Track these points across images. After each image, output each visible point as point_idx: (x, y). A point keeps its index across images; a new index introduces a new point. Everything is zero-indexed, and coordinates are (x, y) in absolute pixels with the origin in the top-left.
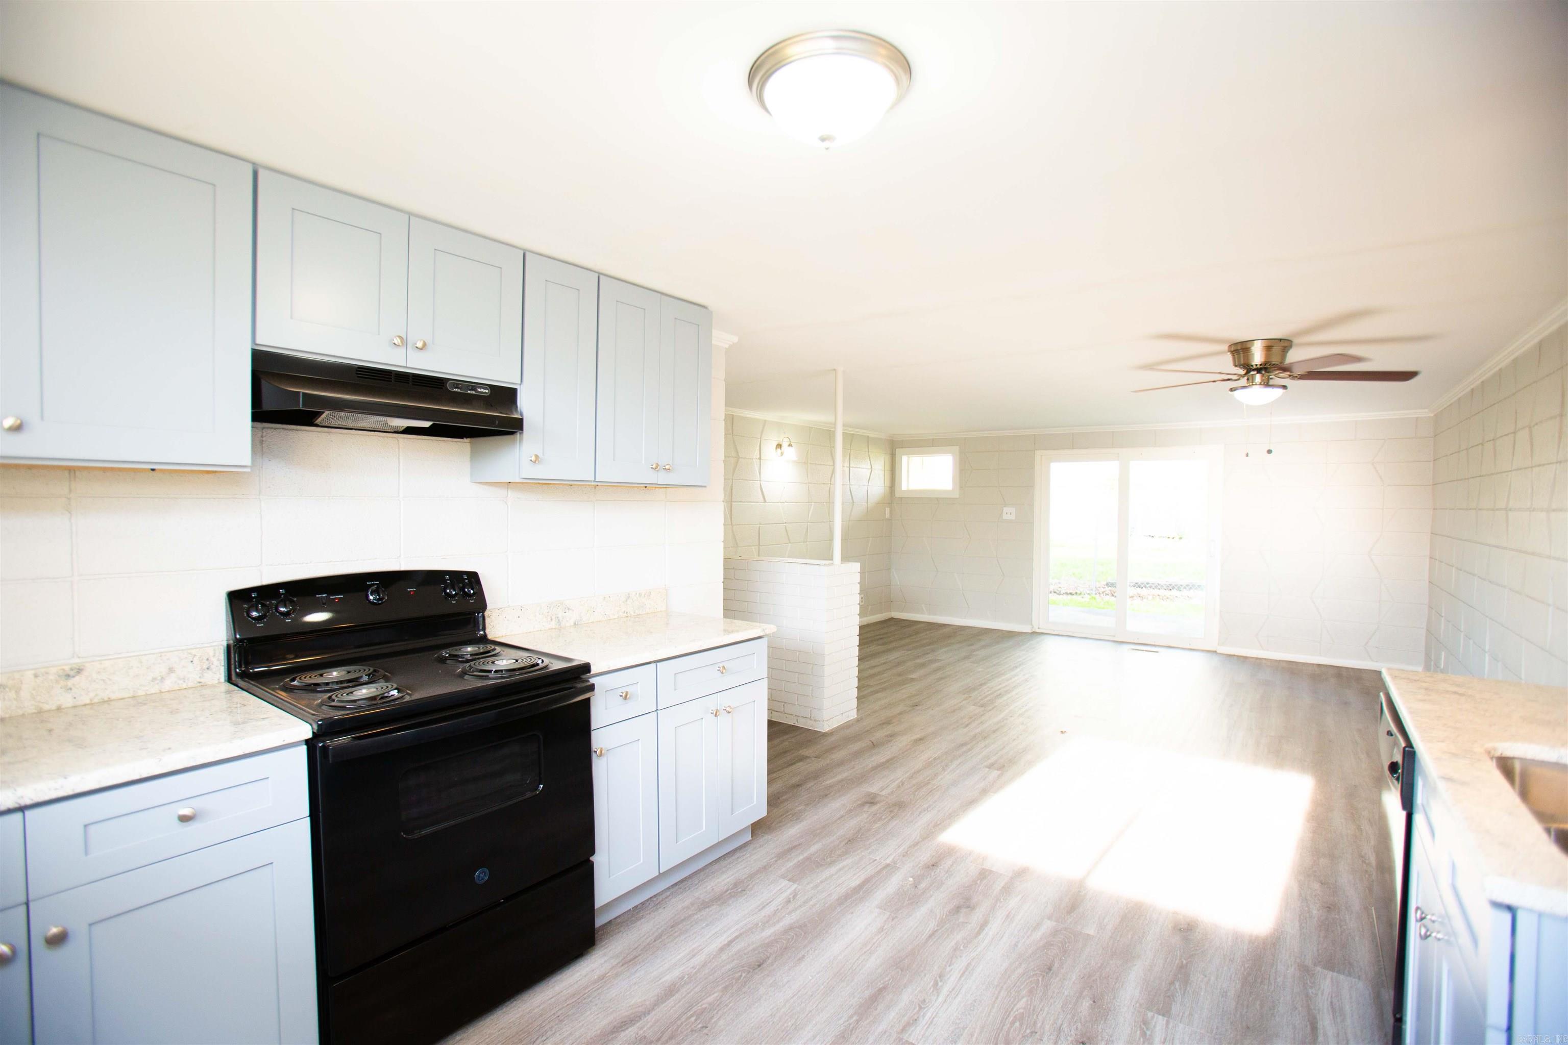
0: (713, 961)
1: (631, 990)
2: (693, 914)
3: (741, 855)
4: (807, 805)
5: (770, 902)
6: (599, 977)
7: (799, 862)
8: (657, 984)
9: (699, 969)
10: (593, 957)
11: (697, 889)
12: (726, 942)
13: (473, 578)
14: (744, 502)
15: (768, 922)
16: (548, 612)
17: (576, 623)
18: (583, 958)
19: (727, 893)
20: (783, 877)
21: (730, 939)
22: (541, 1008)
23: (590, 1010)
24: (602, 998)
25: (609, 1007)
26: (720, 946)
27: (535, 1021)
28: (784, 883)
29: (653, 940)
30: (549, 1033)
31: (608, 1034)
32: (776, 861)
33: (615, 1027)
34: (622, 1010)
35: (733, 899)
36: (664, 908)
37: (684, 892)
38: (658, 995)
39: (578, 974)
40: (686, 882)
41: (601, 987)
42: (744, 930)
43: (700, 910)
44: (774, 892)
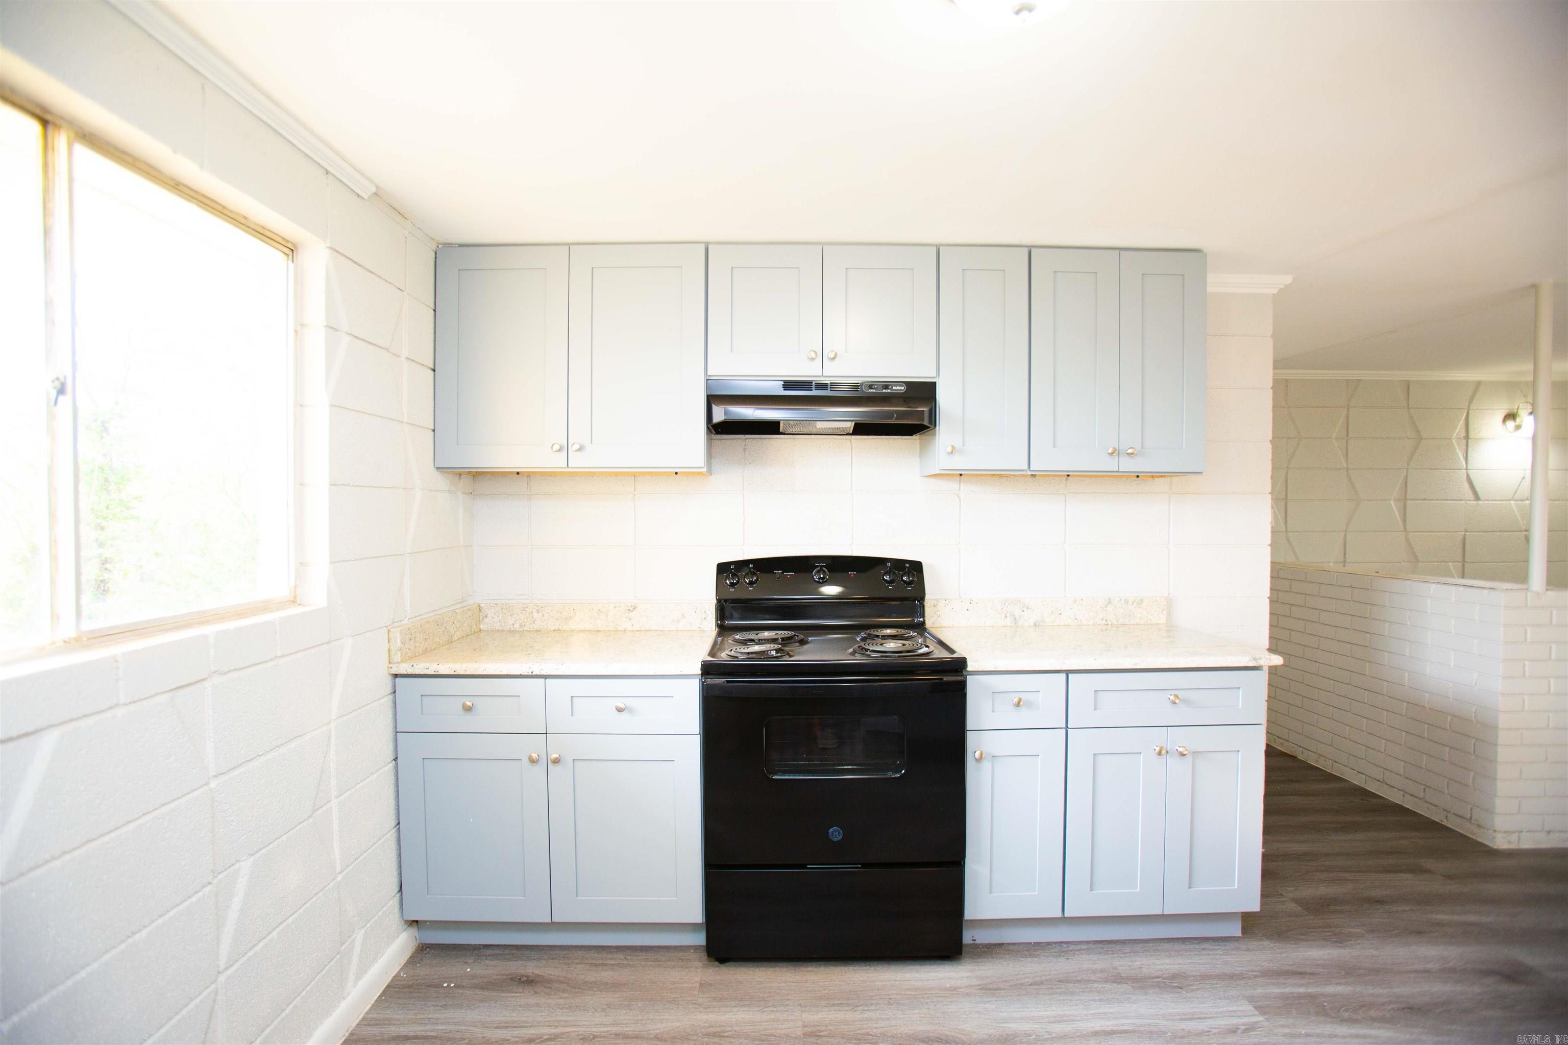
0: (1077, 1039)
1: (969, 1016)
2: (1095, 981)
3: (1212, 947)
4: (1372, 931)
5: (1204, 1018)
6: (951, 987)
7: (1292, 993)
8: (998, 1025)
9: (1053, 1038)
10: (961, 967)
11: (1121, 957)
12: (1107, 1029)
13: (916, 567)
14: (1432, 500)
15: (1182, 1037)
16: (1002, 609)
17: (1037, 624)
18: (951, 963)
19: (1155, 980)
20: (1251, 999)
21: (1115, 1028)
22: (884, 983)
23: (920, 1010)
24: (937, 1006)
25: (937, 1018)
26: (1098, 1029)
27: (870, 990)
28: (1247, 1007)
29: (1029, 983)
30: (873, 1007)
31: (918, 1040)
32: (1256, 976)
33: (928, 1037)
34: (946, 1027)
35: (1157, 990)
36: (1068, 959)
37: (1102, 955)
38: (990, 1036)
39: (935, 974)
40: (1114, 946)
41: (945, 997)
42: (1142, 1029)
43: (1106, 981)
44: (1221, 1010)
